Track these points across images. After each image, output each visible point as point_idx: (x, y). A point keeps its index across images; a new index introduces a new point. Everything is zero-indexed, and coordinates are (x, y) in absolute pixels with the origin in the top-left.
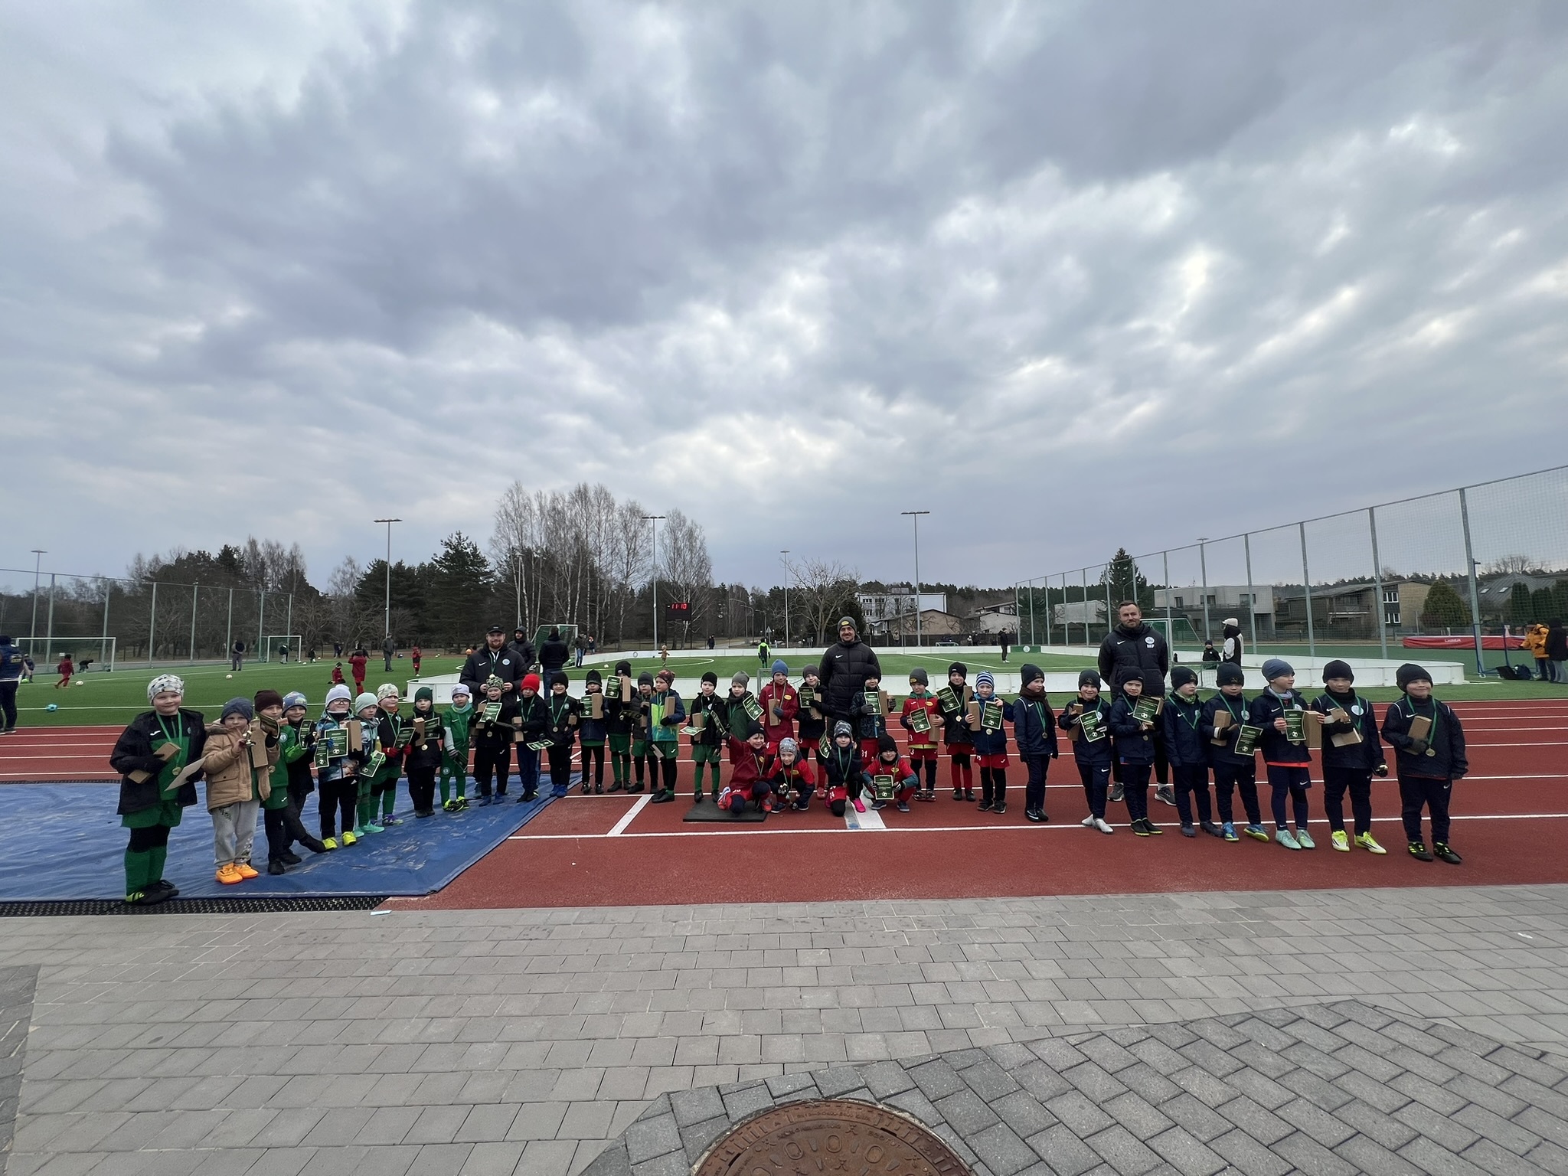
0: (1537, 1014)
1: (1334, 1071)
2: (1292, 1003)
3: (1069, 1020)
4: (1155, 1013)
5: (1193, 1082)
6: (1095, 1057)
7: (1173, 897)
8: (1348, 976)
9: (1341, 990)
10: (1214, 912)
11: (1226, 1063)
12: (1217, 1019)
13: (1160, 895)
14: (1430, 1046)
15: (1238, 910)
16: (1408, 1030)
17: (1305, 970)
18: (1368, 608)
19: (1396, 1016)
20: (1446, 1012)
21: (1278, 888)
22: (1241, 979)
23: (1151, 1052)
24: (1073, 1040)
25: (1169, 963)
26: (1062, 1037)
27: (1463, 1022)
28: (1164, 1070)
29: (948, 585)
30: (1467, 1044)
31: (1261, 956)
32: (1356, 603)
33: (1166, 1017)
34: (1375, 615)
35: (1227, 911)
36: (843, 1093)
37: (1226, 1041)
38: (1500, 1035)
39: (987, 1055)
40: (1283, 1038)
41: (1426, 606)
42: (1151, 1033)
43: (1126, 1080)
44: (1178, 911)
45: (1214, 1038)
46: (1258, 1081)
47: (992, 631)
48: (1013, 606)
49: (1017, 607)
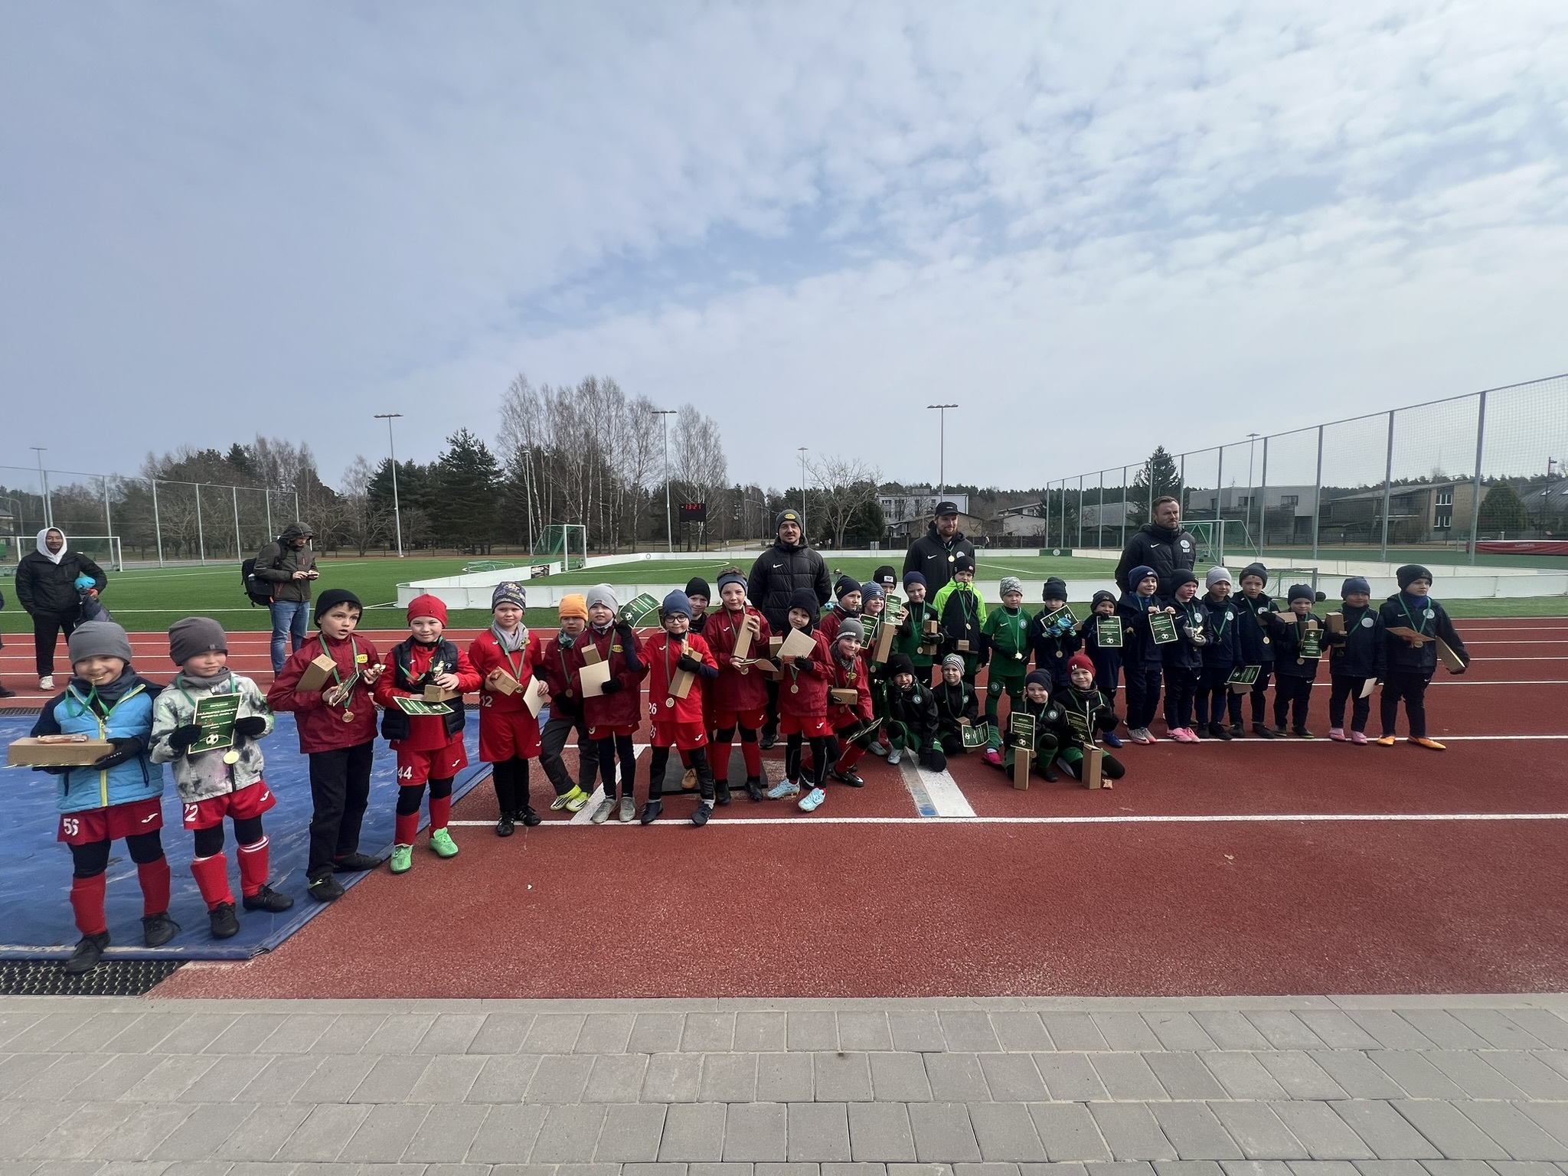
18: (1418, 511)
29: (969, 486)
32: (1409, 506)
34: (1425, 518)
41: (1481, 509)
47: (1016, 534)
48: (1038, 508)
49: (1043, 509)
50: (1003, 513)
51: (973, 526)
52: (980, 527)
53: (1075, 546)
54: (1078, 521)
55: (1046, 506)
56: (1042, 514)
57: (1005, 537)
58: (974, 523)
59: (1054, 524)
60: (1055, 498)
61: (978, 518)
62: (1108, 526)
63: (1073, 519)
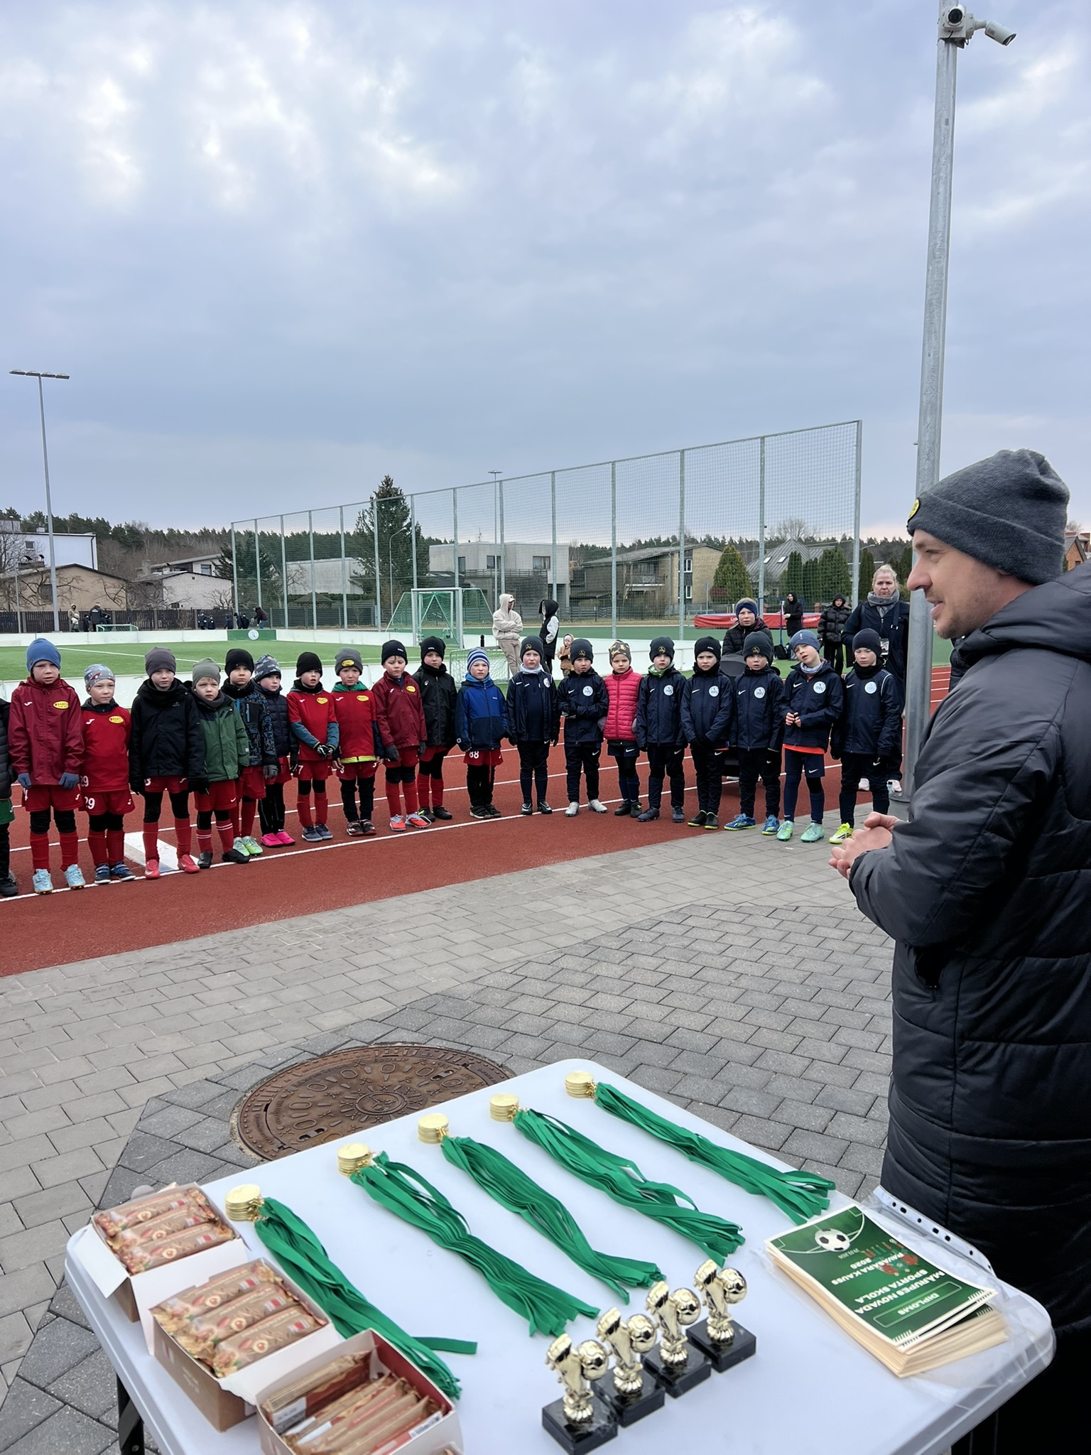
0: (795, 889)
1: (686, 943)
2: (653, 915)
3: (500, 960)
4: (562, 941)
5: (602, 969)
6: (530, 974)
7: (548, 868)
8: (686, 892)
9: (684, 900)
10: (585, 872)
11: (619, 956)
12: (607, 934)
13: (537, 869)
14: (737, 918)
15: (602, 867)
16: (725, 913)
17: (658, 894)
18: (664, 579)
19: (718, 907)
20: (746, 898)
21: (628, 848)
22: (617, 909)
23: (567, 962)
24: (508, 971)
25: (561, 911)
26: (500, 971)
27: (755, 902)
28: (581, 969)
29: (94, 519)
30: (758, 912)
31: (627, 893)
32: (652, 573)
33: (572, 942)
34: (670, 589)
35: (595, 869)
36: (334, 1049)
37: (616, 944)
38: (776, 904)
39: (446, 996)
40: (652, 934)
41: (716, 578)
42: (564, 952)
43: (556, 980)
44: (557, 877)
45: (609, 945)
46: (642, 959)
47: (186, 606)
48: (218, 563)
49: (226, 565)
50: (159, 569)
51: (112, 591)
52: (123, 593)
53: (281, 625)
54: (282, 585)
55: (231, 558)
56: (225, 573)
57: (168, 611)
58: (113, 586)
59: (246, 590)
60: (244, 547)
61: (119, 578)
62: (326, 594)
63: (275, 582)
